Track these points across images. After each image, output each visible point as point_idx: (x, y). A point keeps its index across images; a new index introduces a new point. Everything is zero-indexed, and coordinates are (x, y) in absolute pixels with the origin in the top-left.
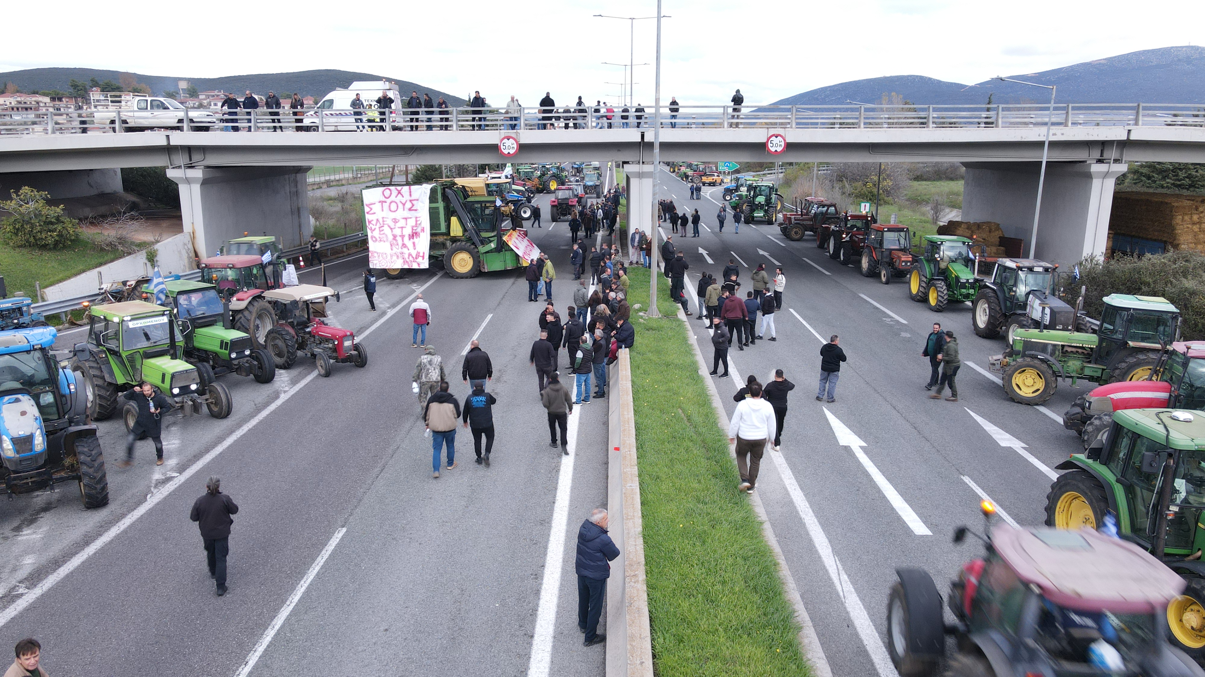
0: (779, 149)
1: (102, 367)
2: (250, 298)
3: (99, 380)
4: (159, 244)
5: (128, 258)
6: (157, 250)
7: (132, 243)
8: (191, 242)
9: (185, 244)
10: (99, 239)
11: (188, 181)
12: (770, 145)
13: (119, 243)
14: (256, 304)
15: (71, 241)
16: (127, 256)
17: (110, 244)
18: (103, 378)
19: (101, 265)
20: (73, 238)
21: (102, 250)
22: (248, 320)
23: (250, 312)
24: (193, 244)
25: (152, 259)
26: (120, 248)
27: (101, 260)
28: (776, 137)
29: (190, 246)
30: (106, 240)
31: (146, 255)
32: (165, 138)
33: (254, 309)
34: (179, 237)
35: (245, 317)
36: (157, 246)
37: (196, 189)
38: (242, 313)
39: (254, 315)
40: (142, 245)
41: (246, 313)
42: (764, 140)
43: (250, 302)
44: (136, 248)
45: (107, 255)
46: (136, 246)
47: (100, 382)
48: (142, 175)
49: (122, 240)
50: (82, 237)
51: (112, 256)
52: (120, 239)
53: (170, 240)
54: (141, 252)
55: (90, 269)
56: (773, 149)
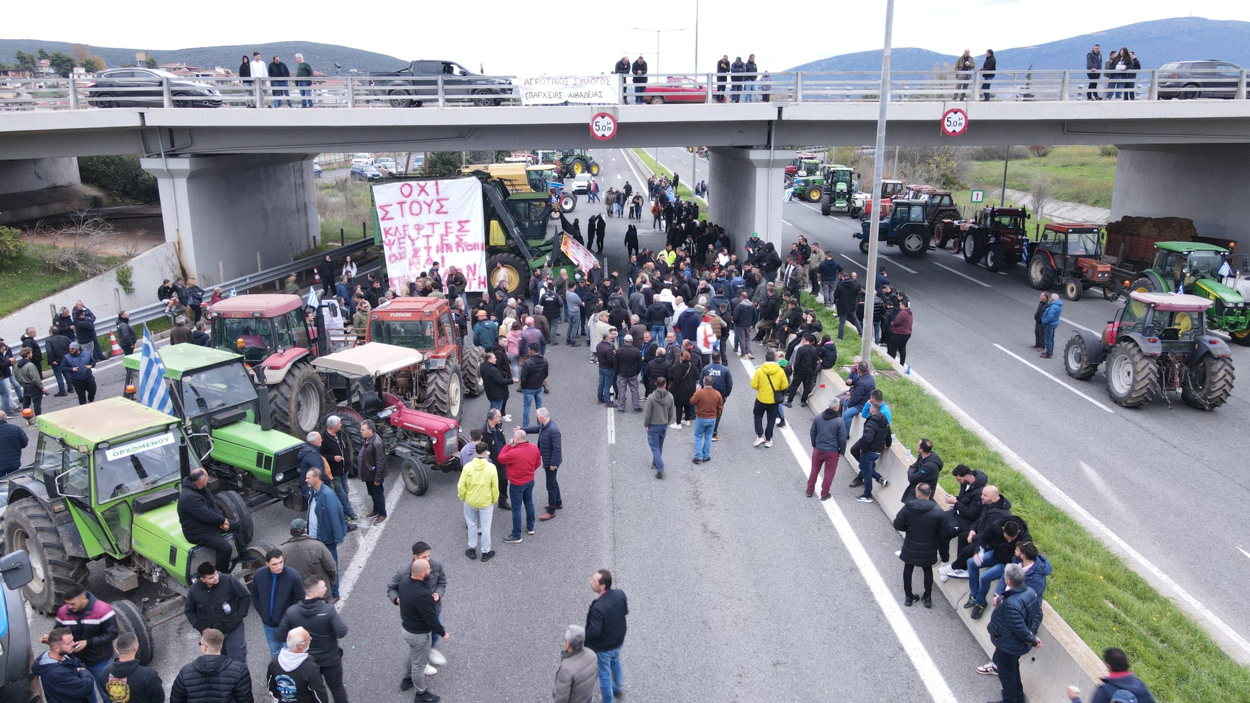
0: (958, 129)
1: (60, 529)
2: (289, 365)
3: (54, 551)
4: (134, 259)
5: (92, 282)
6: (132, 268)
7: (99, 261)
8: (175, 256)
9: (168, 259)
10: (50, 256)
11: (171, 174)
12: (946, 123)
13: (80, 262)
14: (296, 372)
15: (12, 259)
16: (90, 278)
17: (66, 263)
18: (61, 548)
19: (54, 292)
20: (14, 255)
21: (56, 270)
22: (287, 399)
23: (290, 387)
24: (179, 257)
25: (125, 282)
26: (81, 267)
27: (55, 286)
28: (955, 113)
29: (175, 260)
30: (60, 257)
31: (116, 275)
32: (138, 117)
33: (295, 382)
34: (160, 248)
35: (282, 394)
36: (131, 263)
37: (182, 184)
38: (278, 389)
39: (296, 389)
40: (111, 262)
41: (284, 389)
42: (938, 117)
43: (289, 371)
44: (101, 267)
45: (63, 276)
46: (102, 264)
47: (57, 556)
48: (104, 162)
49: (84, 257)
50: (27, 254)
51: (71, 279)
52: (81, 255)
53: (148, 253)
54: (109, 273)
55: (38, 299)
56: (950, 129)
